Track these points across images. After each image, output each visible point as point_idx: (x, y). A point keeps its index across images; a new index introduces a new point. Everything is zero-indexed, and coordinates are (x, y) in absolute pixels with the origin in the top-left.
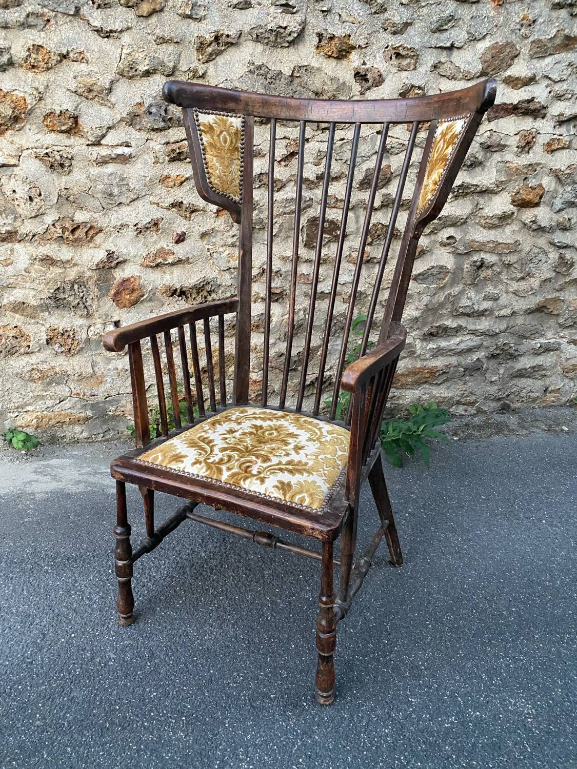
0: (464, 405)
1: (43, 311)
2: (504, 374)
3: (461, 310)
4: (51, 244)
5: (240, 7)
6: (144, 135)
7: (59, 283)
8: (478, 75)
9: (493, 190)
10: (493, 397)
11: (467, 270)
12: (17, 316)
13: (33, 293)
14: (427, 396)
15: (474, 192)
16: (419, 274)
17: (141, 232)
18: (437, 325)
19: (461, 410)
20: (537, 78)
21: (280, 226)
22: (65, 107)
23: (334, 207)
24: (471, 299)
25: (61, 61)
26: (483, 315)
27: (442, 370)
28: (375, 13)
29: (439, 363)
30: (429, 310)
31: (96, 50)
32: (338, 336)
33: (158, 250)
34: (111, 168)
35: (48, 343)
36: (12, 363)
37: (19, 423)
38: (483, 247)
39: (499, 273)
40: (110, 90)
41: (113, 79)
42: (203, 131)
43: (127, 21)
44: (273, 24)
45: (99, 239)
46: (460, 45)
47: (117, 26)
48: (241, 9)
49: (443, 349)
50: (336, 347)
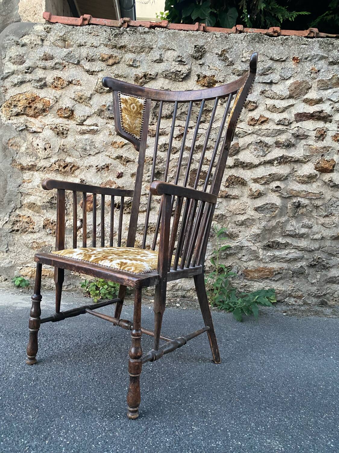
0: (294, 297)
1: (43, 209)
2: (320, 279)
3: (287, 232)
4: (52, 173)
5: (157, 62)
6: (105, 121)
7: (54, 194)
8: (288, 97)
9: (302, 160)
10: (314, 294)
11: (290, 207)
12: (30, 211)
13: (40, 198)
14: (269, 288)
15: (290, 162)
16: (259, 207)
17: (99, 170)
18: (272, 240)
19: (292, 301)
20: (324, 100)
21: (175, 173)
22: (68, 106)
23: (206, 164)
24: (293, 226)
25: (68, 85)
26: (302, 237)
27: (277, 271)
28: (228, 65)
29: (275, 266)
30: (266, 230)
31: (86, 80)
33: (108, 181)
34: (87, 136)
35: (44, 228)
36: (23, 237)
37: (22, 273)
38: (299, 194)
39: (311, 211)
40: (90, 98)
41: (92, 93)
42: (122, 102)
43: (101, 67)
44: (173, 70)
45: (77, 172)
46: (276, 82)
47: (97, 69)
48: (158, 63)
49: (277, 257)
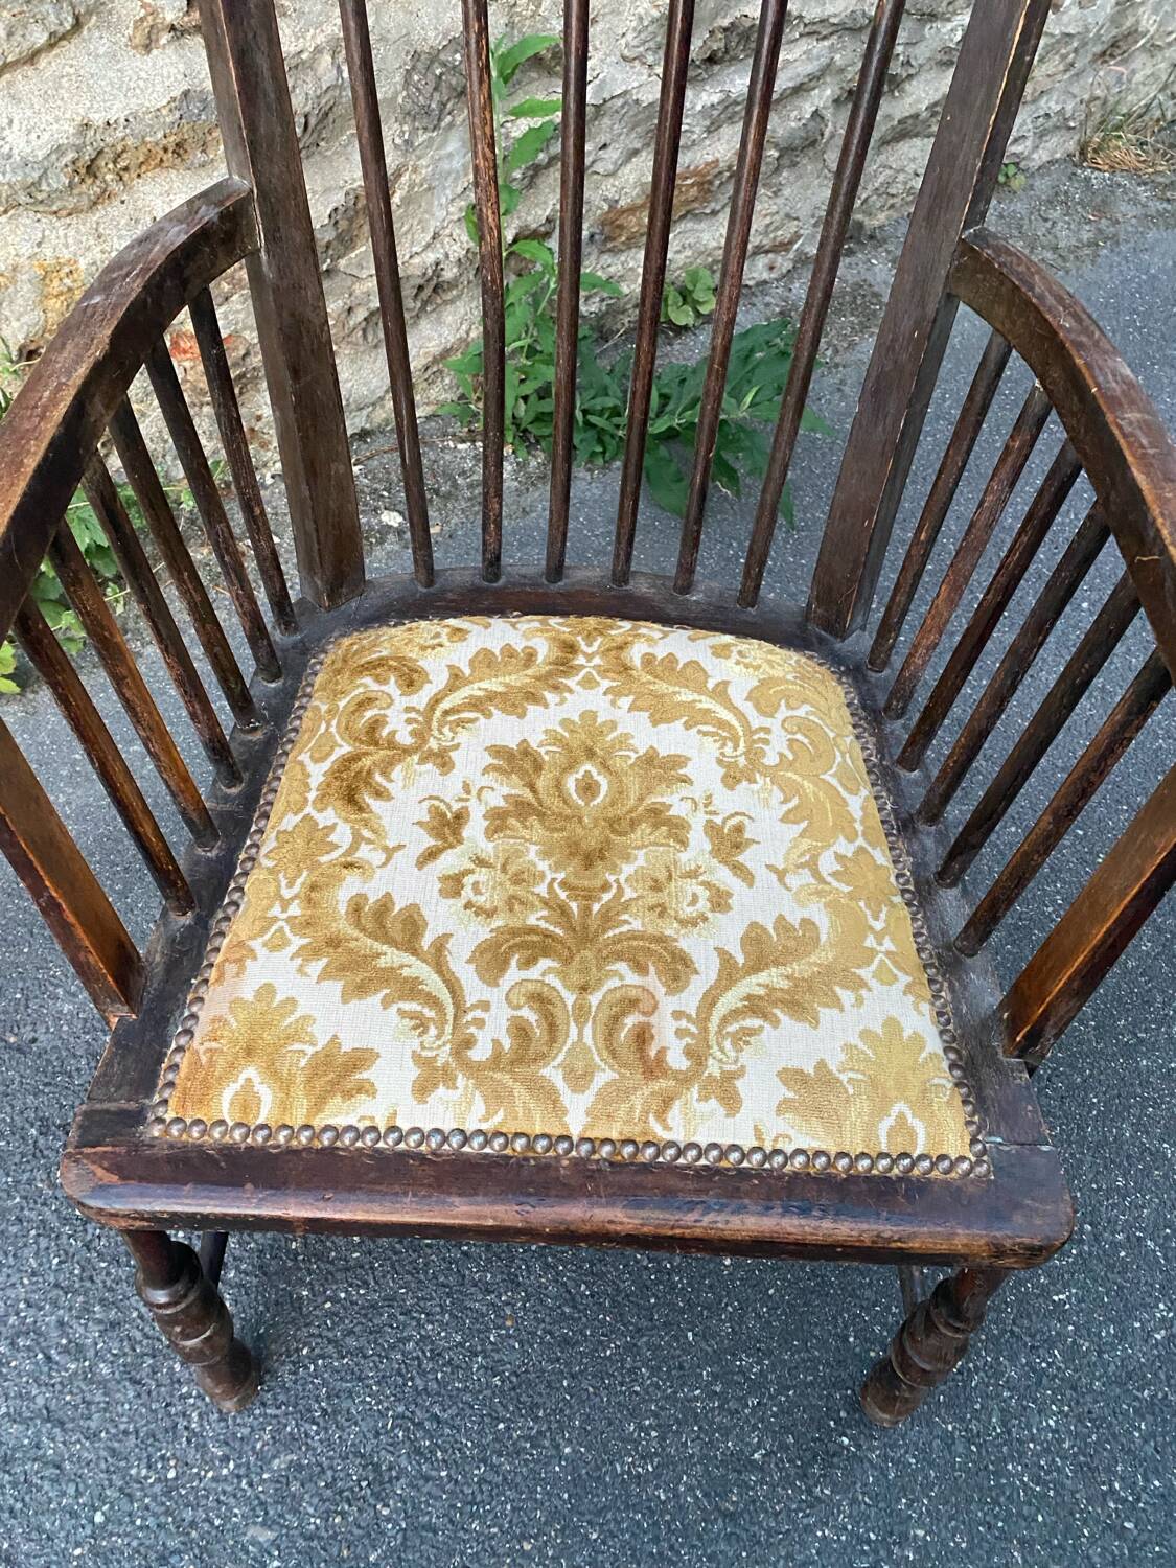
0: (767, 252)
14: (688, 253)
18: (726, 23)
19: (759, 269)
27: (730, 169)
29: (721, 148)
32: (451, 125)
50: (445, 166)
